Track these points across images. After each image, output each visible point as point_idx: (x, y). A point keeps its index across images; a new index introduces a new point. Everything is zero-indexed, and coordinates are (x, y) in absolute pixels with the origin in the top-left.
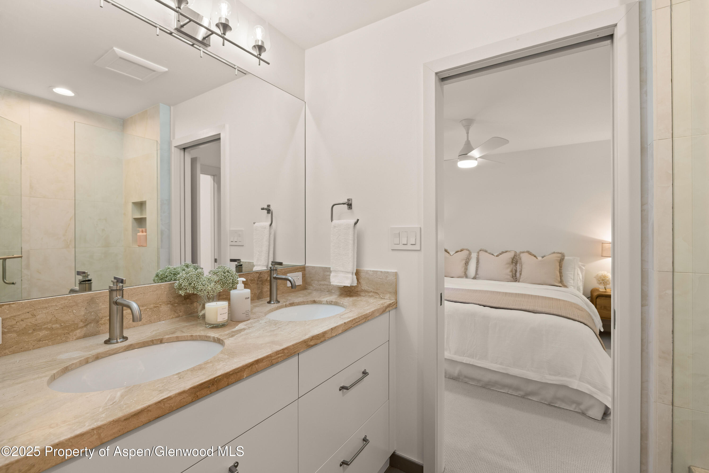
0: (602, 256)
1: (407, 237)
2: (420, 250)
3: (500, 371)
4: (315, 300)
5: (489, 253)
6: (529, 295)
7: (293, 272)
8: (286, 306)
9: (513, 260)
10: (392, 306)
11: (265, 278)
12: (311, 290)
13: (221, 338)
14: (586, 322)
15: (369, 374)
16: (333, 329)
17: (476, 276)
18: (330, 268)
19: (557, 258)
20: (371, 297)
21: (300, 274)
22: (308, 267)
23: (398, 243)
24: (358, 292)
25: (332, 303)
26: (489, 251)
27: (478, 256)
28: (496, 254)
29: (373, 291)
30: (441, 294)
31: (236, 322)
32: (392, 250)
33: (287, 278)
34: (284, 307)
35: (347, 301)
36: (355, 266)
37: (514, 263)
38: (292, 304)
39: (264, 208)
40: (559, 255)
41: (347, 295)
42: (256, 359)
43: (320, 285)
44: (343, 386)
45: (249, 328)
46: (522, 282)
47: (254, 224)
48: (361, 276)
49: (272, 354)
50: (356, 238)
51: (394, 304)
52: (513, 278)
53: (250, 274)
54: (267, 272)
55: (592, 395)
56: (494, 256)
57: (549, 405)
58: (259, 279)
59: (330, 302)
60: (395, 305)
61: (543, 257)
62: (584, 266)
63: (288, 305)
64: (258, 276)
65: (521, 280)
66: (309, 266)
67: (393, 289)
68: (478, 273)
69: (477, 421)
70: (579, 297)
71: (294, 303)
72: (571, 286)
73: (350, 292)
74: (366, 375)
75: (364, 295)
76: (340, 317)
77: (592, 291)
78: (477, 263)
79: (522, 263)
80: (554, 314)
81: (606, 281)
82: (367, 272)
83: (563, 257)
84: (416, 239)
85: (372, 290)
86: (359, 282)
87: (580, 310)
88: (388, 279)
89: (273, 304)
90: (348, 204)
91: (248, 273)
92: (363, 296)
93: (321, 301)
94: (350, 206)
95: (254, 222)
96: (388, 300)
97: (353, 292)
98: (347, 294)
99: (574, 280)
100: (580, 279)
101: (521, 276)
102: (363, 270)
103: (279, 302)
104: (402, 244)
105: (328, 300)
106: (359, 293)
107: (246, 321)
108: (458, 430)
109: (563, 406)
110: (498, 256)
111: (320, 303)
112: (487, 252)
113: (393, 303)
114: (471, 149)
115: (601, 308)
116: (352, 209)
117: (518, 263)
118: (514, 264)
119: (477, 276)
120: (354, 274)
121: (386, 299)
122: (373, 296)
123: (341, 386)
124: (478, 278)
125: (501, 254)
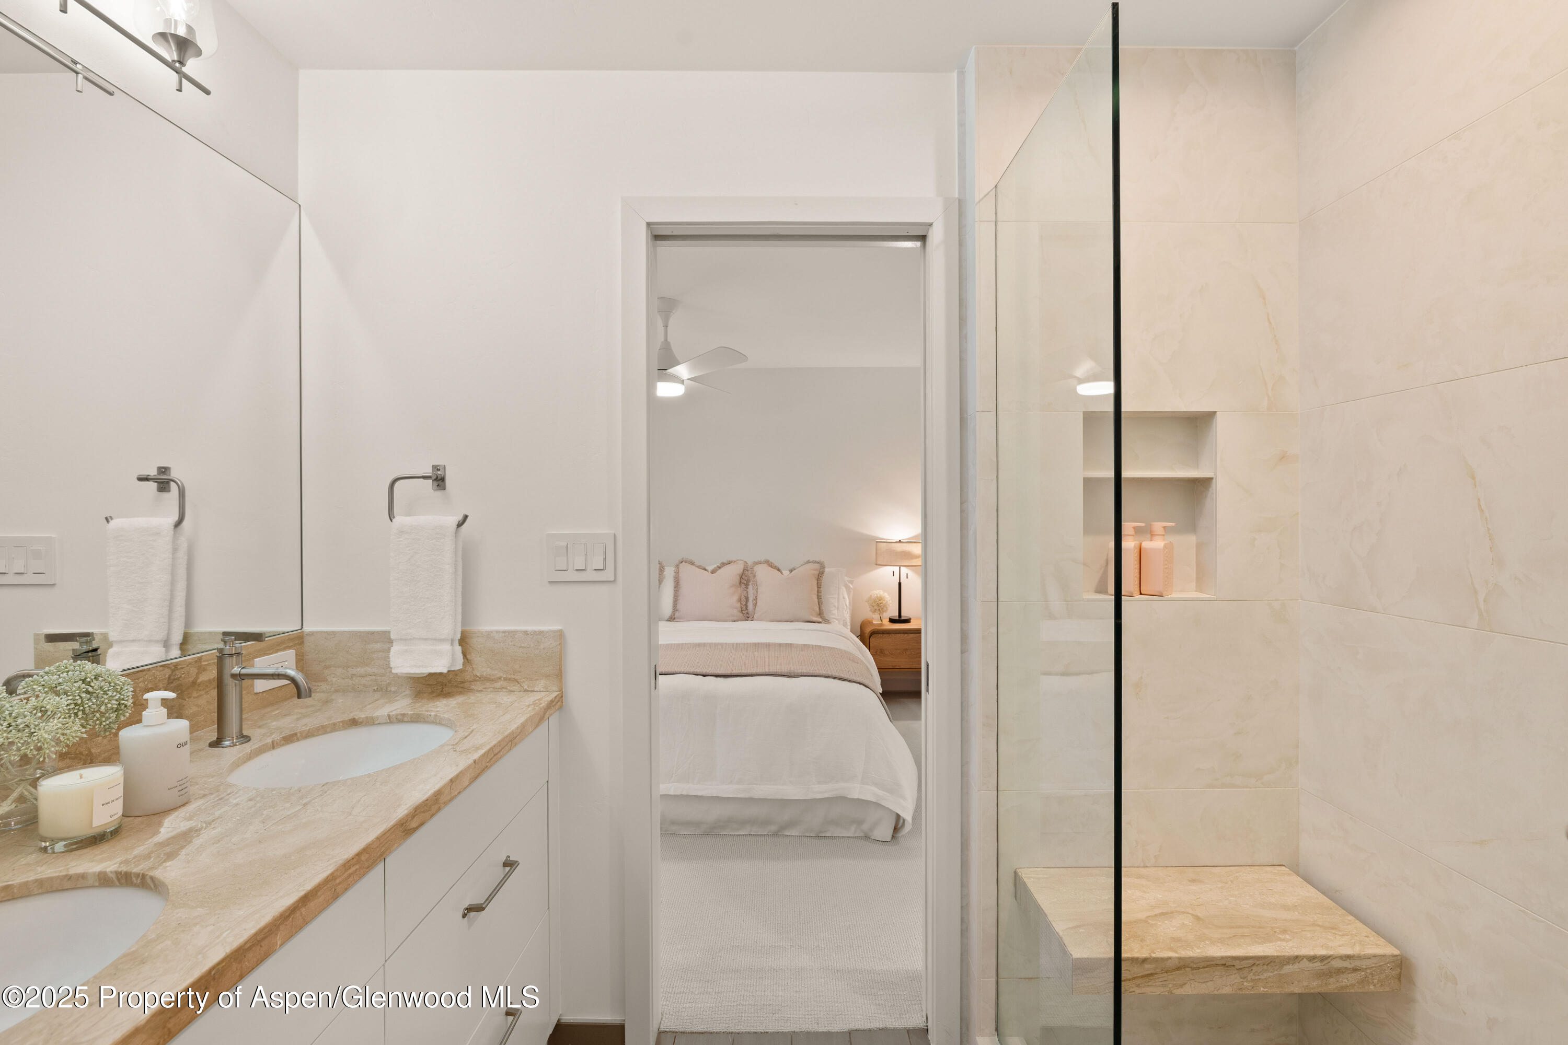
0: (876, 565)
1: (586, 555)
2: (614, 581)
3: (739, 796)
4: (356, 717)
5: (699, 567)
6: (776, 645)
7: (272, 651)
8: (274, 746)
9: (741, 577)
10: (555, 705)
11: (191, 680)
12: (323, 692)
13: (133, 871)
14: (866, 684)
15: (519, 864)
16: (453, 780)
17: (674, 615)
18: (389, 632)
19: (815, 572)
20: (499, 690)
21: (290, 654)
22: (312, 634)
23: (566, 568)
24: (465, 682)
25: (406, 719)
26: (697, 563)
27: (677, 573)
28: (710, 568)
29: (505, 676)
30: (655, 666)
31: (146, 818)
32: (550, 582)
33: (283, 673)
34: (269, 750)
35: (443, 707)
36: (459, 624)
37: (744, 583)
38: (290, 739)
39: (148, 475)
40: (817, 566)
41: (435, 694)
42: (302, 893)
43: (352, 677)
44: (470, 905)
45: (210, 824)
46: (757, 620)
47: (108, 522)
48: (472, 645)
49: (335, 871)
50: (460, 559)
51: (557, 699)
52: (742, 613)
53: (144, 673)
54: (196, 662)
55: (879, 802)
56: (708, 571)
57: (818, 837)
58: (172, 683)
59: (399, 717)
60: (559, 701)
61: (791, 571)
62: (851, 582)
63: (280, 742)
64: (167, 676)
65: (756, 616)
66: (317, 632)
67: (554, 667)
68: (678, 607)
69: (706, 902)
70: (848, 639)
71: (296, 734)
72: (835, 620)
73: (443, 685)
74: (514, 868)
75: (480, 688)
76: (455, 751)
77: (863, 626)
78: (675, 588)
79: (758, 584)
80: (821, 674)
81: (882, 607)
82: (489, 635)
83: (822, 570)
84: (605, 559)
85: (501, 674)
86: (467, 659)
87: (855, 662)
88: (542, 647)
89: (230, 746)
90: (437, 477)
91: (138, 672)
92: (477, 691)
93: (372, 718)
94: (439, 481)
95: (108, 515)
96: (543, 694)
97: (450, 685)
98: (432, 692)
99: (838, 609)
100: (846, 605)
101: (757, 609)
102: (479, 631)
103: (246, 739)
104: (575, 569)
105: (391, 713)
106: (466, 685)
107: (180, 807)
108: (675, 931)
109: (839, 832)
110: (715, 573)
111: (370, 722)
112: (694, 565)
113: (556, 697)
114: (676, 363)
115: (876, 652)
116: (445, 489)
117: (750, 584)
118: (744, 586)
119: (677, 614)
120: (457, 642)
121: (537, 691)
122: (503, 688)
123: (466, 907)
124: (679, 618)
125: (719, 568)
